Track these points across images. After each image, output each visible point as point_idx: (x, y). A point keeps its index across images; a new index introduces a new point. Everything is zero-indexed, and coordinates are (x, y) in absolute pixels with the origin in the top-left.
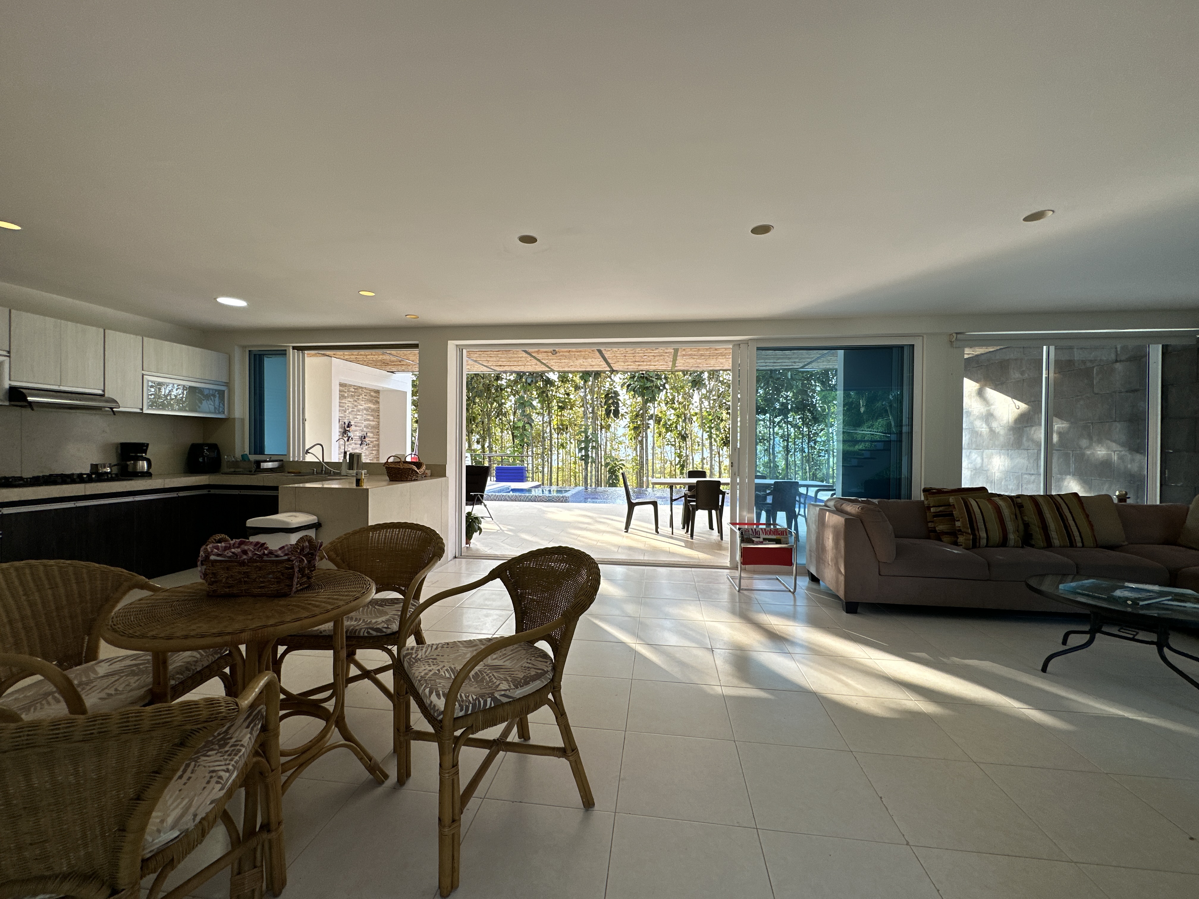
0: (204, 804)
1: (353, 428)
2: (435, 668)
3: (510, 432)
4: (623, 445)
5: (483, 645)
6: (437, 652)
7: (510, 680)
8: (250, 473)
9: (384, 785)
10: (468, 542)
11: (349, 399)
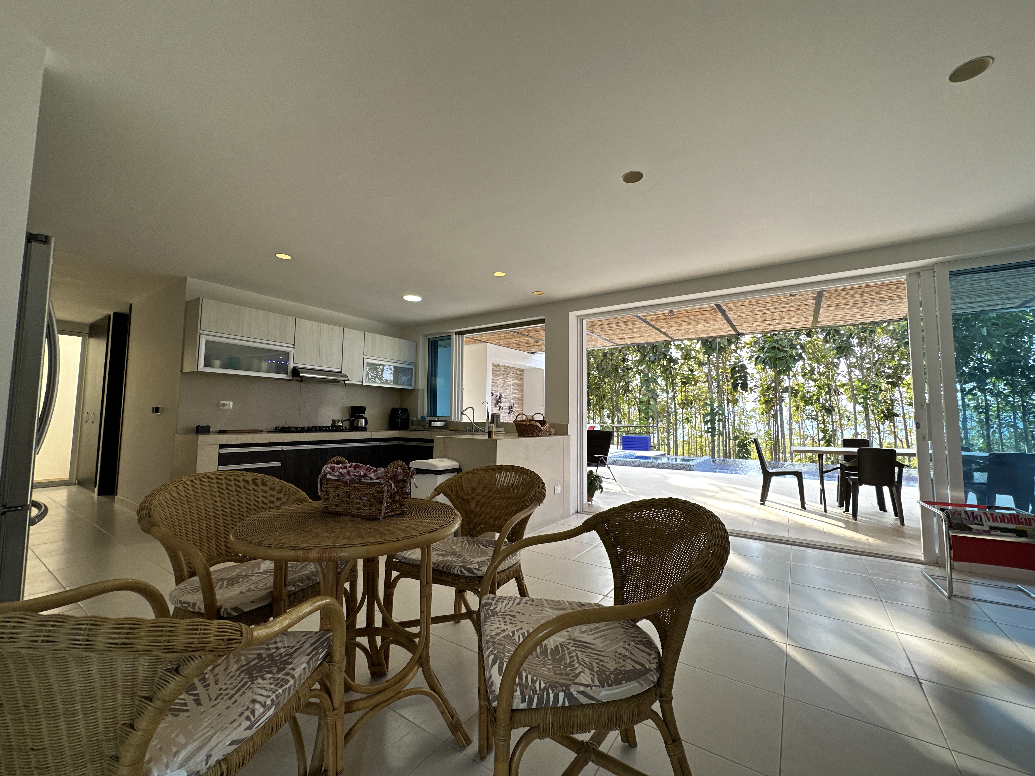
0: (222, 743)
1: (503, 400)
2: (510, 628)
3: (637, 408)
4: (753, 420)
5: (572, 609)
6: (518, 608)
7: (596, 669)
8: (424, 430)
9: (464, 752)
10: (590, 499)
11: (501, 377)
